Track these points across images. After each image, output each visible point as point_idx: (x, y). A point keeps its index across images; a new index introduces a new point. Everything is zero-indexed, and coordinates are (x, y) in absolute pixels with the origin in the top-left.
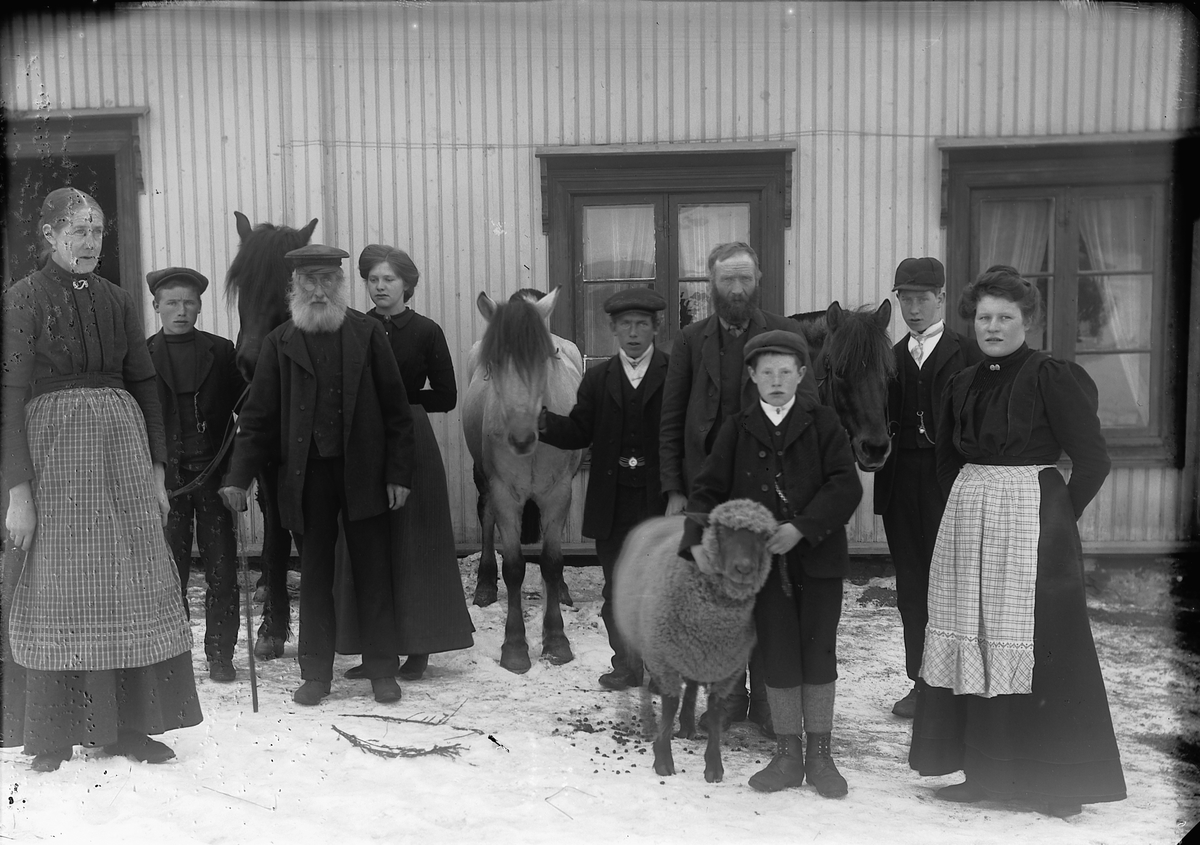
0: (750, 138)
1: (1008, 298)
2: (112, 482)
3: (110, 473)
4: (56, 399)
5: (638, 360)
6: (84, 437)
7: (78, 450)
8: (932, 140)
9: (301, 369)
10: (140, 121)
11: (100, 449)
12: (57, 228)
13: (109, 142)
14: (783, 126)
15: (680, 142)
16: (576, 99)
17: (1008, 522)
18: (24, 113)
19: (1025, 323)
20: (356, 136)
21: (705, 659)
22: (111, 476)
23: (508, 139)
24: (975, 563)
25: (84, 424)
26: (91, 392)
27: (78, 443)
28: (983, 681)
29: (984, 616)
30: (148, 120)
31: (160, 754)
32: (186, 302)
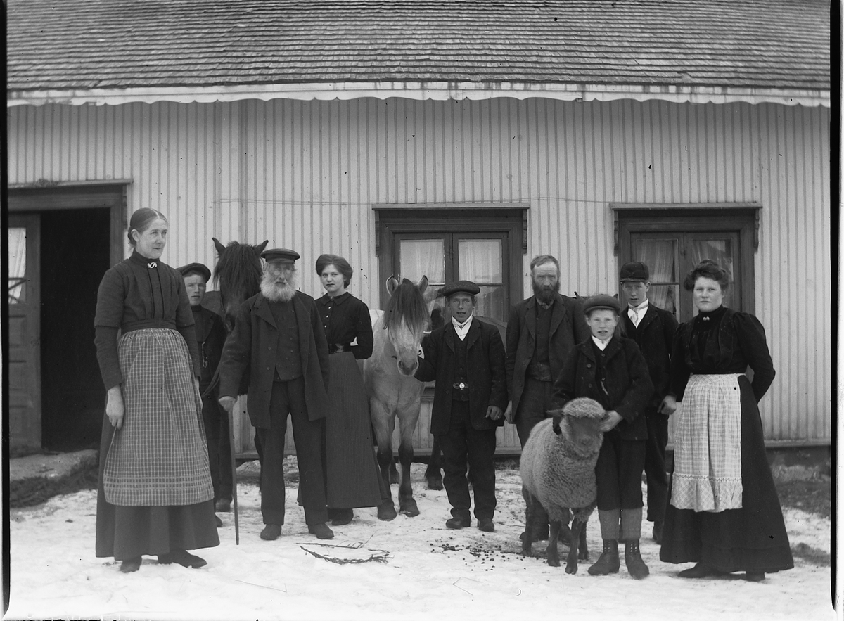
0: (501, 201)
1: (712, 278)
2: (169, 386)
3: (169, 381)
4: (135, 335)
5: (464, 324)
6: (152, 358)
7: (149, 366)
8: (607, 204)
9: (268, 324)
10: (128, 187)
11: (162, 365)
12: (141, 231)
13: (108, 200)
14: (520, 194)
15: (459, 203)
16: (396, 176)
17: (724, 407)
18: (57, 183)
19: (722, 293)
20: (260, 197)
21: (572, 493)
22: (169, 383)
23: (354, 199)
24: (705, 432)
25: (152, 350)
26: (157, 330)
27: (149, 362)
28: (713, 502)
29: (712, 463)
30: (132, 187)
31: (198, 563)
32: (199, 285)
